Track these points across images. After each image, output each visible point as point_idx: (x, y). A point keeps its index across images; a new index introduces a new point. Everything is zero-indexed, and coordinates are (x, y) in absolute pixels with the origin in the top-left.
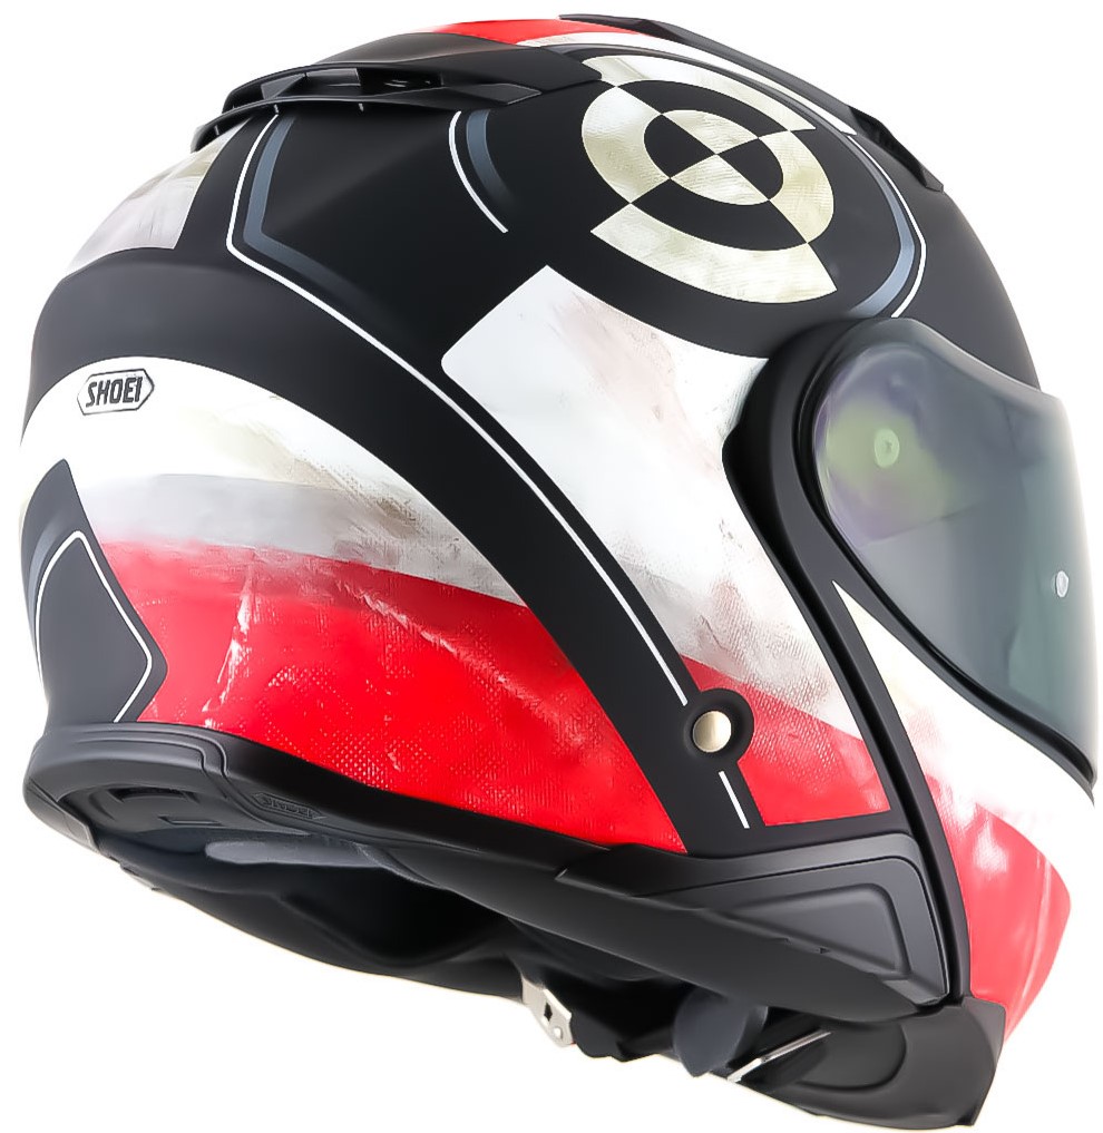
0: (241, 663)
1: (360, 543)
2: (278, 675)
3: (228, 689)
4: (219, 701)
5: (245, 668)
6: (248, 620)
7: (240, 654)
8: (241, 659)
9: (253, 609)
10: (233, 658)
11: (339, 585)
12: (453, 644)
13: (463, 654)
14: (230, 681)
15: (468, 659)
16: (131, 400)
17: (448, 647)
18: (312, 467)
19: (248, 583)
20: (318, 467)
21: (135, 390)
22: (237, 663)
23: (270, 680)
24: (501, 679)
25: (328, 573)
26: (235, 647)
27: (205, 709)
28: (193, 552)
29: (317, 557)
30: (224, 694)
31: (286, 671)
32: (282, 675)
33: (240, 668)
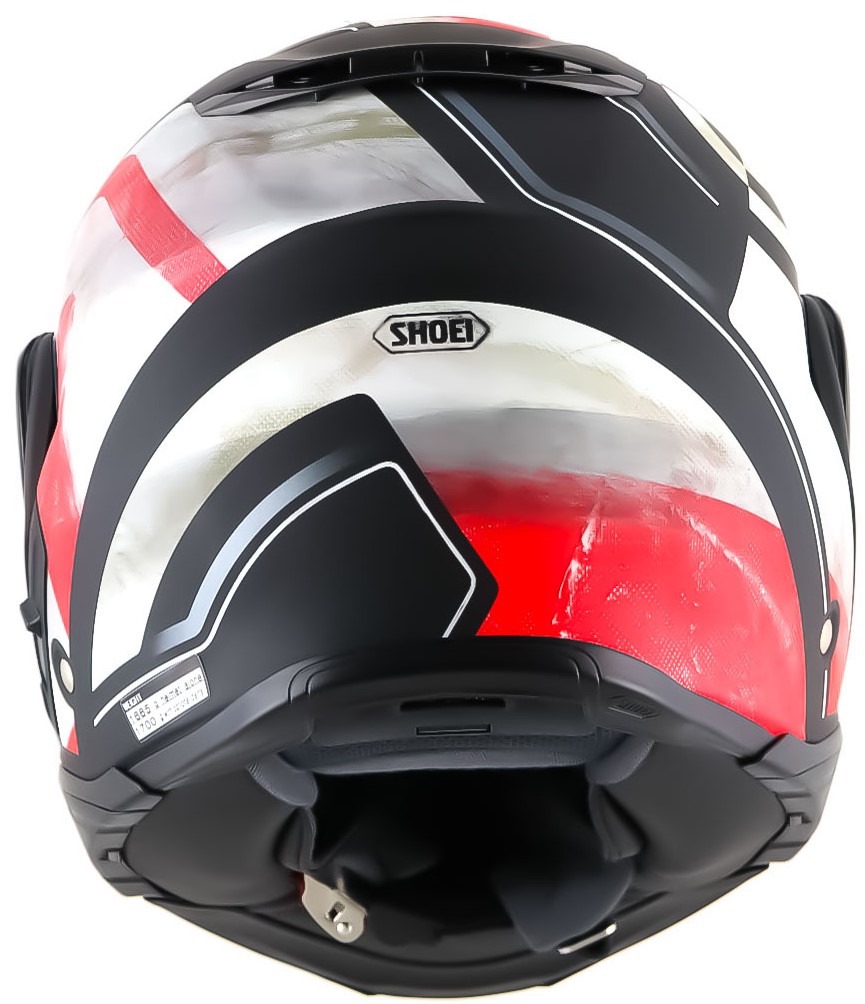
0: (580, 581)
1: (690, 471)
2: (615, 590)
3: (571, 604)
4: (566, 614)
5: (585, 583)
6: (591, 541)
7: (579, 571)
8: (580, 576)
9: (597, 531)
10: (572, 576)
11: (672, 509)
12: (742, 560)
13: (746, 570)
14: (571, 596)
15: (748, 574)
16: (462, 340)
17: (738, 563)
18: (654, 404)
19: (597, 507)
20: (657, 403)
21: (464, 330)
22: (577, 580)
23: (608, 595)
24: (763, 591)
25: (666, 498)
26: (575, 565)
27: (554, 622)
28: (544, 480)
29: (657, 484)
30: (569, 608)
31: (621, 586)
32: (618, 590)
33: (580, 584)
